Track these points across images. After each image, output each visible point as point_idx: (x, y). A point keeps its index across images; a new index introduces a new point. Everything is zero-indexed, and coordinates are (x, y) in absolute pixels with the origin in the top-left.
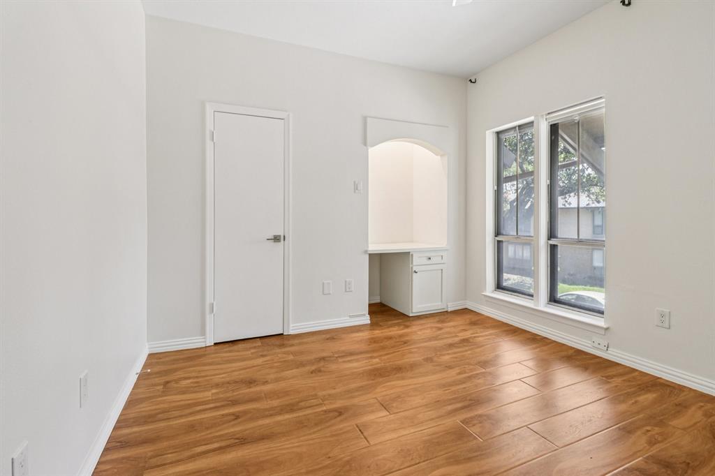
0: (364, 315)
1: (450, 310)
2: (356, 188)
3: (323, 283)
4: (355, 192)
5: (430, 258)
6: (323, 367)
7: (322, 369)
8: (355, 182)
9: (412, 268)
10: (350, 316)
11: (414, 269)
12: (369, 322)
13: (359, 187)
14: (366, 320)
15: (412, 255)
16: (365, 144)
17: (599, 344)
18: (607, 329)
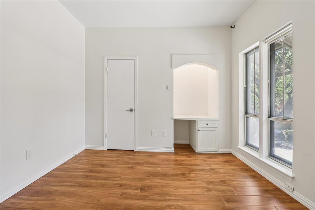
0: (171, 148)
1: (220, 153)
2: (167, 88)
3: (152, 131)
4: (167, 90)
5: (207, 124)
6: (135, 166)
7: (134, 167)
8: (166, 86)
9: (197, 128)
10: (164, 148)
11: (198, 129)
12: (174, 152)
13: (169, 88)
14: (172, 150)
15: (197, 122)
16: (172, 67)
17: (289, 187)
18: (293, 178)
